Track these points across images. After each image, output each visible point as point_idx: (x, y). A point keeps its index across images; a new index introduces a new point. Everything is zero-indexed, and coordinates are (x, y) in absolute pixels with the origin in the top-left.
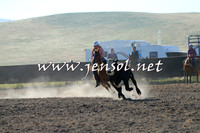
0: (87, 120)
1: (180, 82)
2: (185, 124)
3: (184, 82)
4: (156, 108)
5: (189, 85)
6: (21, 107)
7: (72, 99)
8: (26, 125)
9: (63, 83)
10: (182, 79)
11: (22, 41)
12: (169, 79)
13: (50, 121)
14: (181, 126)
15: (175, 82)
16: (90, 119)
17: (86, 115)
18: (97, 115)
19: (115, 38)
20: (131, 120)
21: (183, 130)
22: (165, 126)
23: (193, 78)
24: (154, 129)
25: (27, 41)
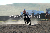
0: (21, 30)
1: (44, 20)
2: (46, 31)
3: (45, 20)
4: (38, 27)
5: (47, 21)
6: (5, 27)
7: (17, 25)
8: (6, 31)
9: (15, 21)
10: (45, 19)
11: (5, 10)
12: (42, 20)
13: (12, 30)
14: (45, 31)
15: (43, 20)
16: (22, 29)
17: (21, 29)
18: (24, 29)
19: (28, 9)
20: (32, 30)
21: (45, 32)
22: (41, 31)
23: (48, 19)
24: (38, 32)
25: (6, 10)
